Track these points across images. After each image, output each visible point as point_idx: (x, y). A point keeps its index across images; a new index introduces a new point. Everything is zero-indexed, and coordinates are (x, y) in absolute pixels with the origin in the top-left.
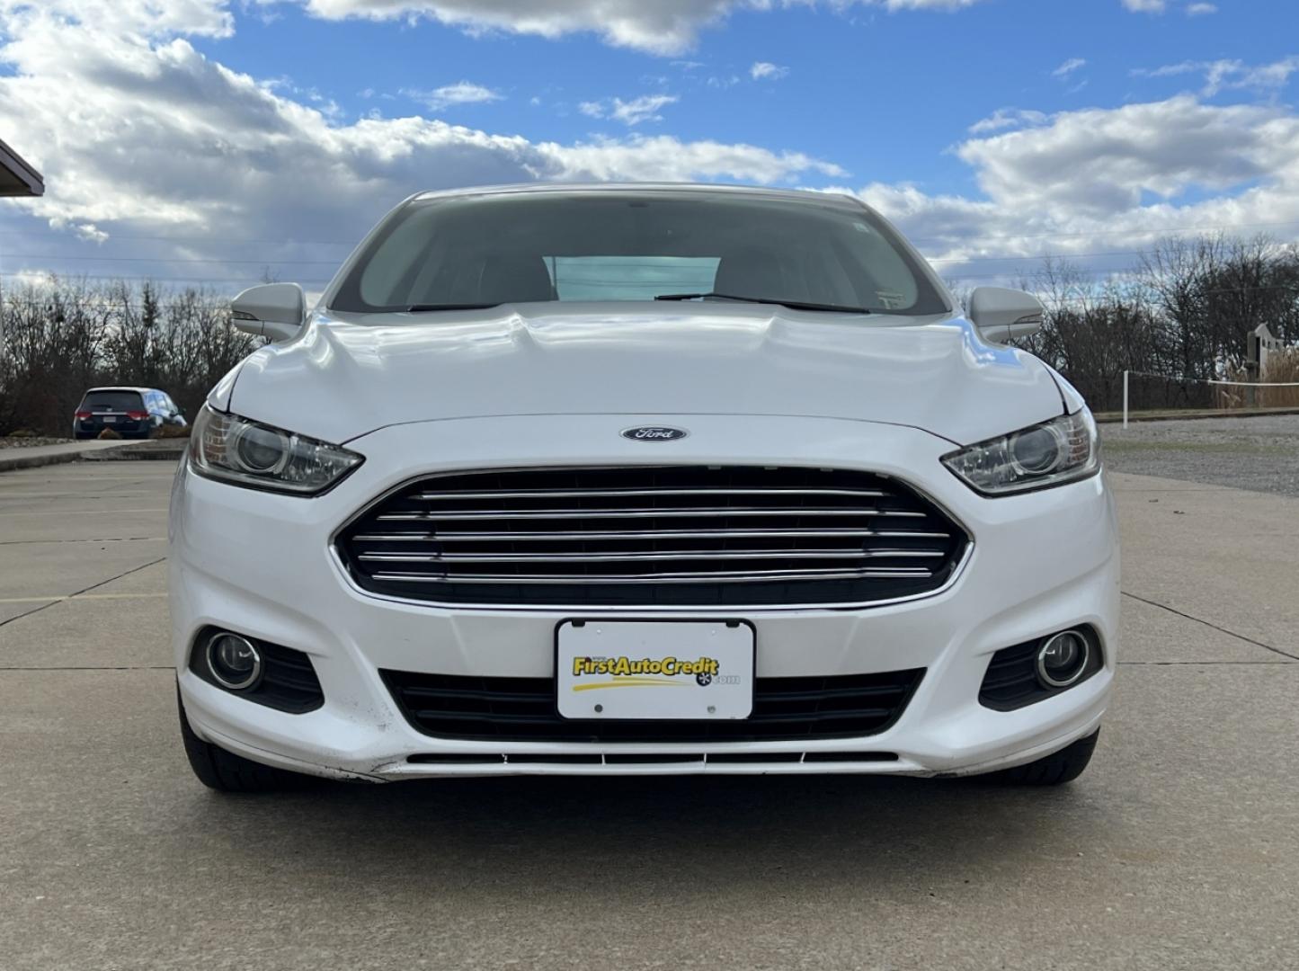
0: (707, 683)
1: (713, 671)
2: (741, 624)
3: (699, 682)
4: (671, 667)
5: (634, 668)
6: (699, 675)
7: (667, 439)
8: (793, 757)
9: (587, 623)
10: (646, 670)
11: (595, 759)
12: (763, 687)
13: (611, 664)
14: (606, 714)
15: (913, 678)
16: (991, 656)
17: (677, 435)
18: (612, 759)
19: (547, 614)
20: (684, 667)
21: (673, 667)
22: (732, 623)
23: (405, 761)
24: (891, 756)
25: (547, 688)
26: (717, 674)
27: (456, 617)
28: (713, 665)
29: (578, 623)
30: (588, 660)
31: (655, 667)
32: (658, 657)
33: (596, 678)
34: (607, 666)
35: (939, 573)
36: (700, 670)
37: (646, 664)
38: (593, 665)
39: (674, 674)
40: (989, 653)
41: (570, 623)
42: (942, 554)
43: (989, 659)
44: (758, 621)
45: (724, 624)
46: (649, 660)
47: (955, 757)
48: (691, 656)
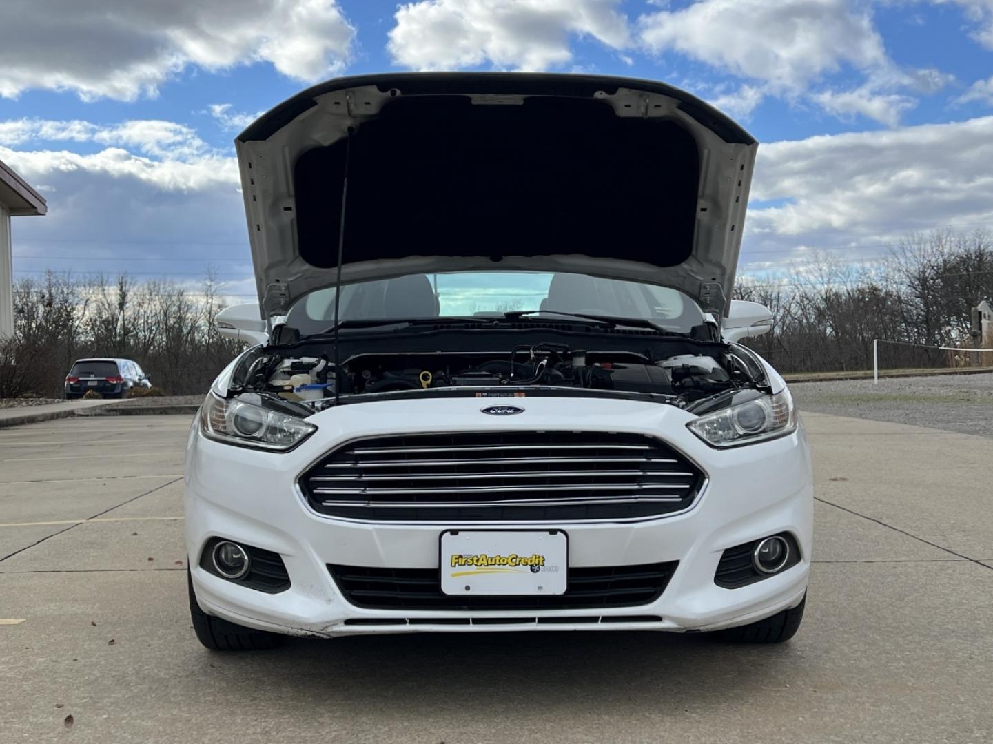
0: (537, 571)
1: (541, 563)
2: (559, 533)
3: (532, 570)
4: (514, 560)
5: (491, 562)
6: (532, 566)
7: (510, 414)
8: (594, 619)
9: (460, 533)
10: (498, 562)
11: (465, 621)
12: (574, 574)
13: (475, 559)
14: (474, 592)
15: (671, 567)
16: (721, 553)
17: (517, 411)
18: (477, 621)
19: (436, 527)
20: (522, 561)
21: (516, 561)
22: (553, 532)
23: (343, 623)
24: (657, 619)
25: (435, 574)
26: (543, 565)
27: (377, 530)
28: (541, 559)
29: (454, 532)
30: (461, 557)
31: (504, 561)
32: (505, 554)
33: (466, 568)
34: (473, 560)
35: (687, 498)
36: (533, 563)
37: (498, 559)
38: (464, 560)
39: (516, 565)
40: (721, 550)
41: (448, 533)
42: (688, 486)
43: (721, 554)
44: (570, 530)
45: (548, 533)
46: (500, 556)
47: (699, 619)
48: (526, 553)
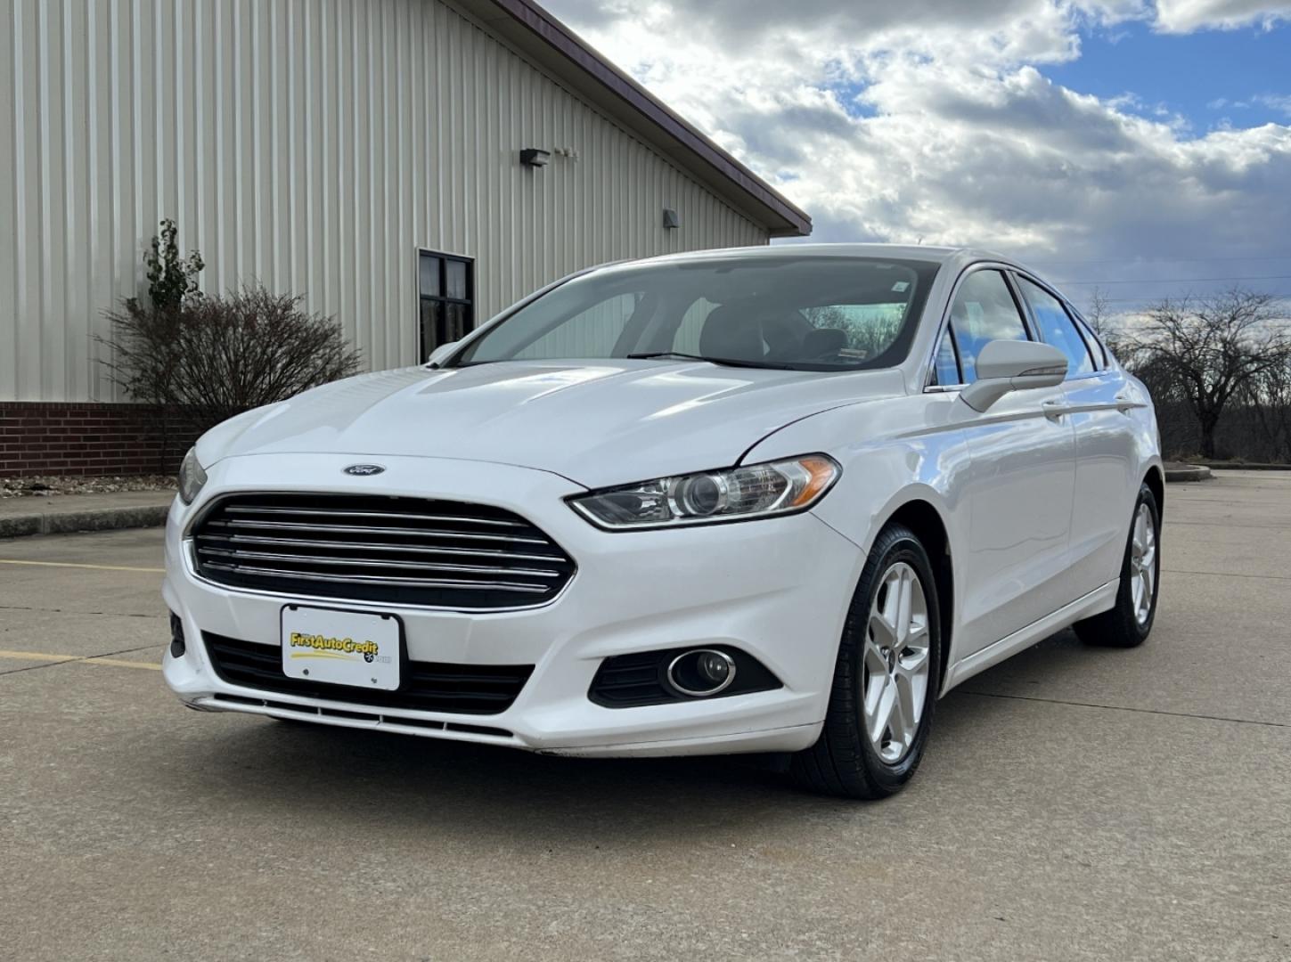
0: (370, 661)
1: (374, 652)
2: (392, 618)
3: (366, 659)
4: (349, 646)
5: (329, 645)
6: (366, 654)
8: (437, 725)
9: (299, 608)
10: (333, 646)
11: (313, 710)
12: (408, 667)
13: (313, 640)
14: (310, 677)
15: (525, 672)
16: (600, 661)
17: (378, 470)
18: (326, 712)
19: (278, 599)
20: (357, 648)
21: (350, 646)
22: (386, 616)
23: (212, 697)
24: (507, 733)
25: (276, 651)
26: (376, 654)
27: (231, 597)
28: (374, 647)
29: (294, 607)
30: (299, 635)
31: (339, 645)
32: (341, 638)
33: (305, 650)
34: (310, 640)
36: (366, 650)
38: (302, 639)
39: (350, 651)
41: (287, 608)
42: (556, 575)
43: (596, 665)
44: (406, 616)
45: (379, 617)
46: (335, 639)
47: (543, 738)
48: (360, 640)
